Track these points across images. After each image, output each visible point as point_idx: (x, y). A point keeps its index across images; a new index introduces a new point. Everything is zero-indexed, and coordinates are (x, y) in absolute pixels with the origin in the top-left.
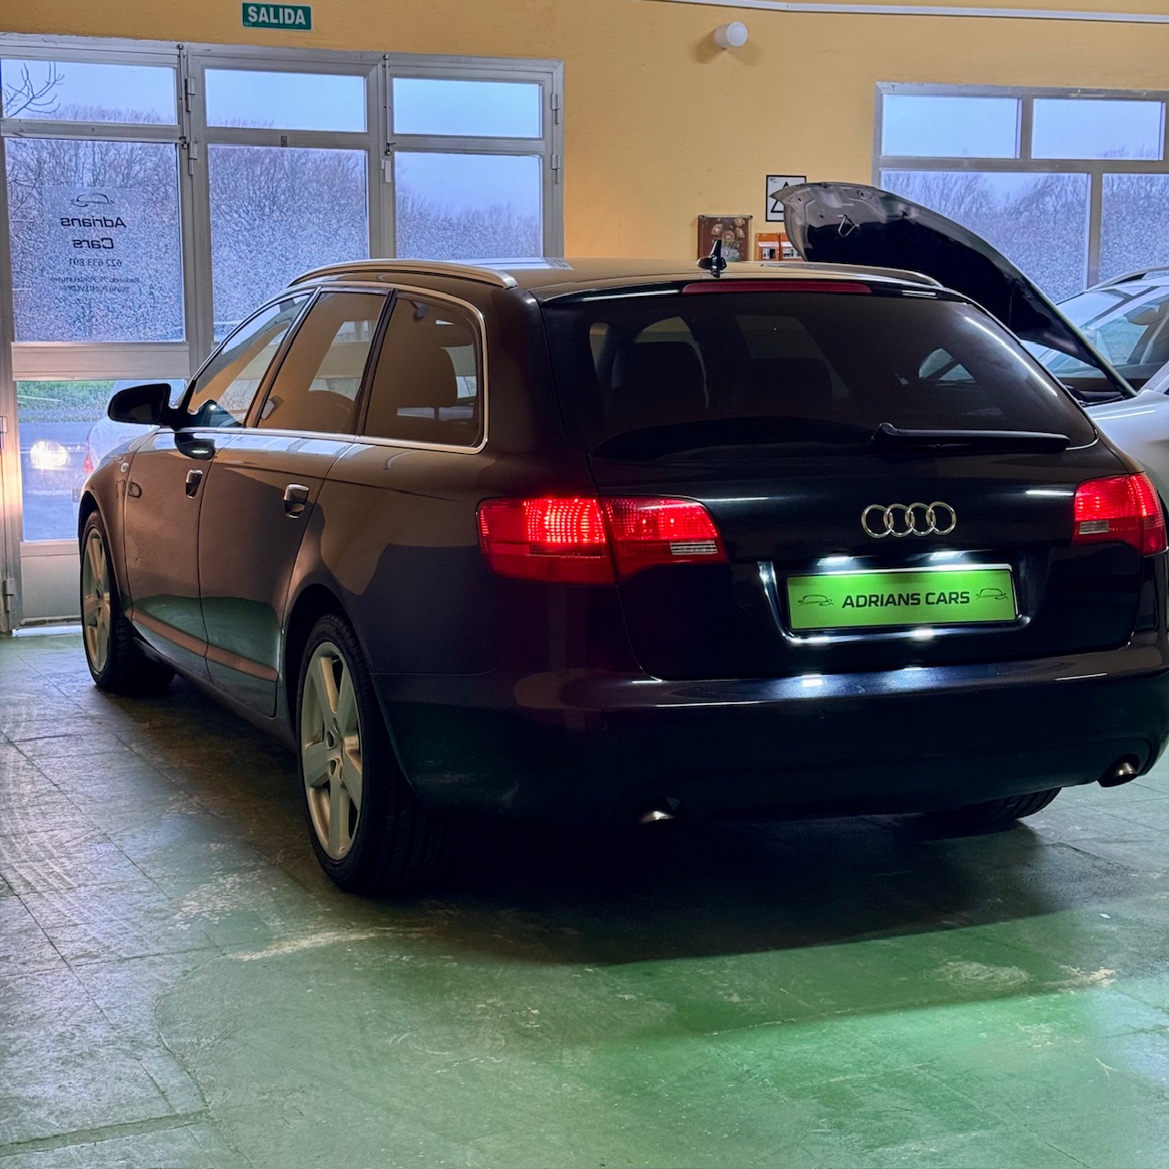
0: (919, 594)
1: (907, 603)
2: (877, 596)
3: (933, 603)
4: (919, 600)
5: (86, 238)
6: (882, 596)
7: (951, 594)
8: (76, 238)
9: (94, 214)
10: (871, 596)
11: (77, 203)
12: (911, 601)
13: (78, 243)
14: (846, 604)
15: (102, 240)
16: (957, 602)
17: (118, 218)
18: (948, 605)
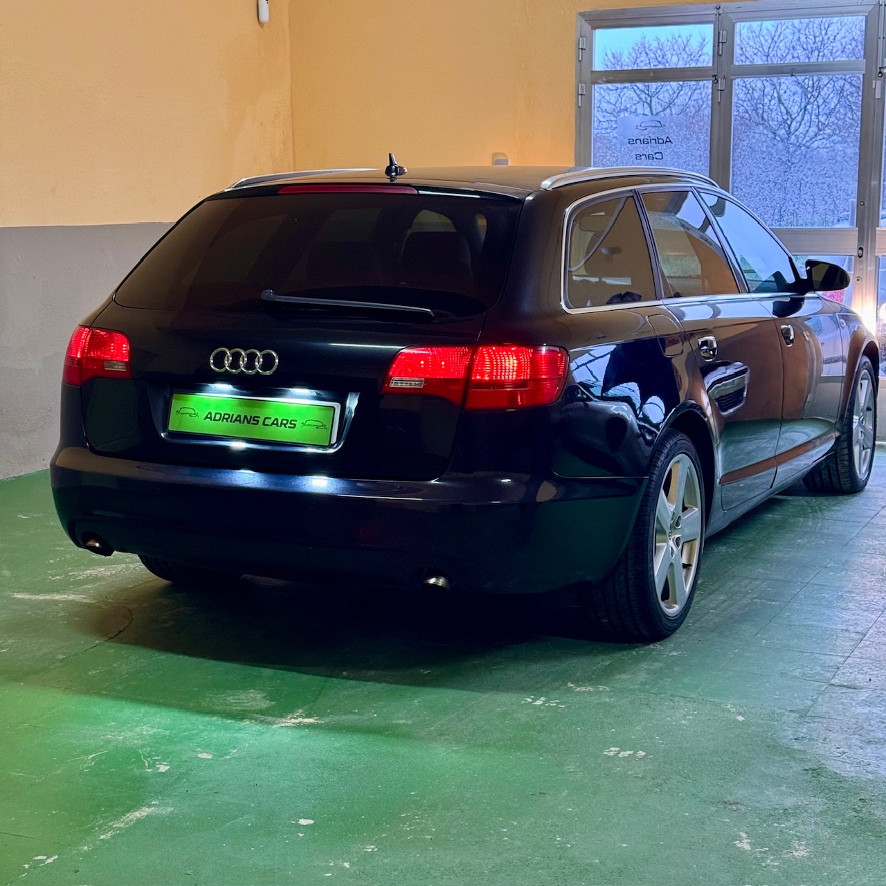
0: (259, 417)
1: (249, 422)
2: (229, 415)
3: (268, 425)
4: (258, 421)
5: (645, 153)
6: (233, 415)
7: (283, 420)
8: (638, 153)
9: (651, 135)
10: (225, 414)
11: (640, 128)
12: (252, 421)
13: (638, 156)
14: (207, 417)
15: (656, 154)
16: (286, 427)
17: (668, 137)
18: (279, 428)
